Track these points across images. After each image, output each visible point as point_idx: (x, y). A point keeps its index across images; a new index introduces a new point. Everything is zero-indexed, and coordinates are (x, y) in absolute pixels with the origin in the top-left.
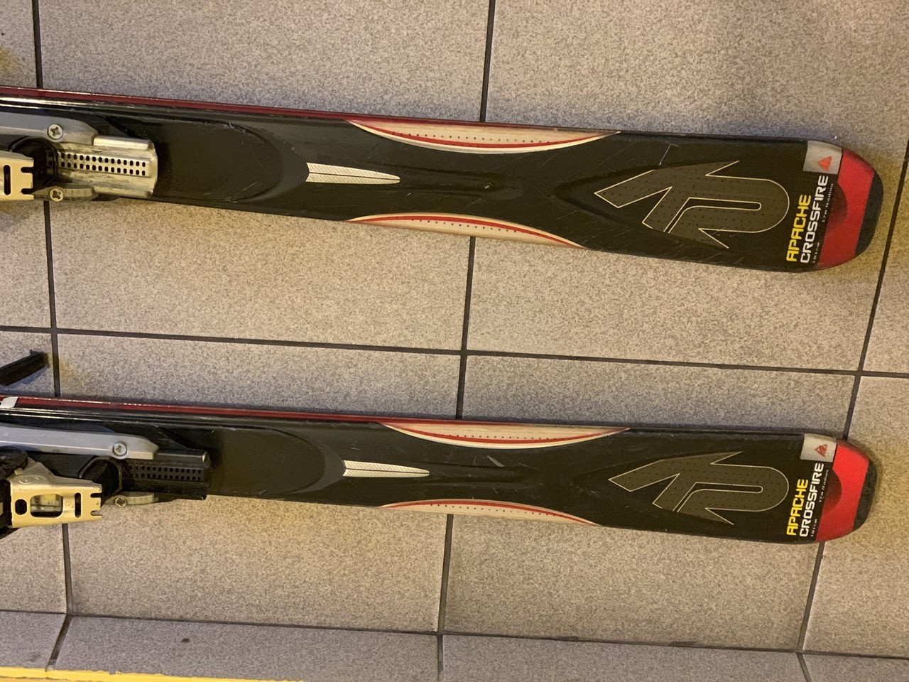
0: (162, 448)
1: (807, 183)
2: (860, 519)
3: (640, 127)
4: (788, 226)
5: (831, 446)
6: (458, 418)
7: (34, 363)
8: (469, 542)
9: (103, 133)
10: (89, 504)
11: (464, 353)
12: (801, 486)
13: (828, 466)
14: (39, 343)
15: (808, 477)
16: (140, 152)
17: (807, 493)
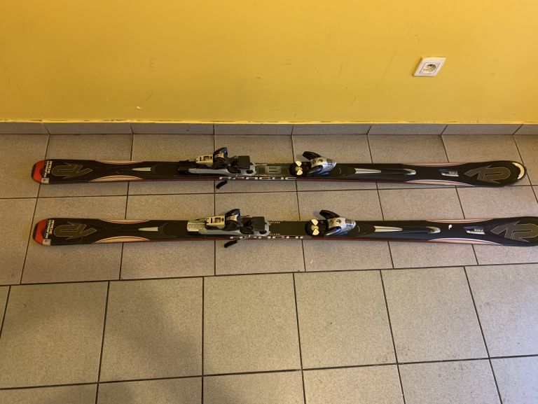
0: (187, 171)
1: (50, 237)
2: (35, 166)
3: (89, 245)
4: (54, 228)
5: (42, 181)
6: (129, 181)
7: (218, 187)
8: (127, 155)
9: (197, 232)
10: (198, 159)
11: (127, 195)
12: (49, 172)
13: (43, 177)
14: (218, 191)
15: (47, 174)
16: (190, 229)
17: (48, 171)
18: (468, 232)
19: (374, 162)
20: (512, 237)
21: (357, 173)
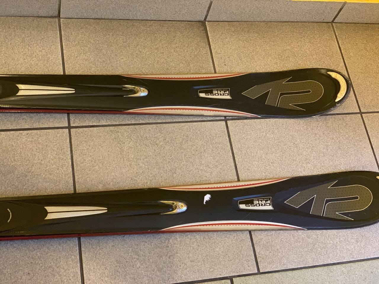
18: (243, 206)
19: (67, 73)
20: (324, 211)
21: (20, 93)
